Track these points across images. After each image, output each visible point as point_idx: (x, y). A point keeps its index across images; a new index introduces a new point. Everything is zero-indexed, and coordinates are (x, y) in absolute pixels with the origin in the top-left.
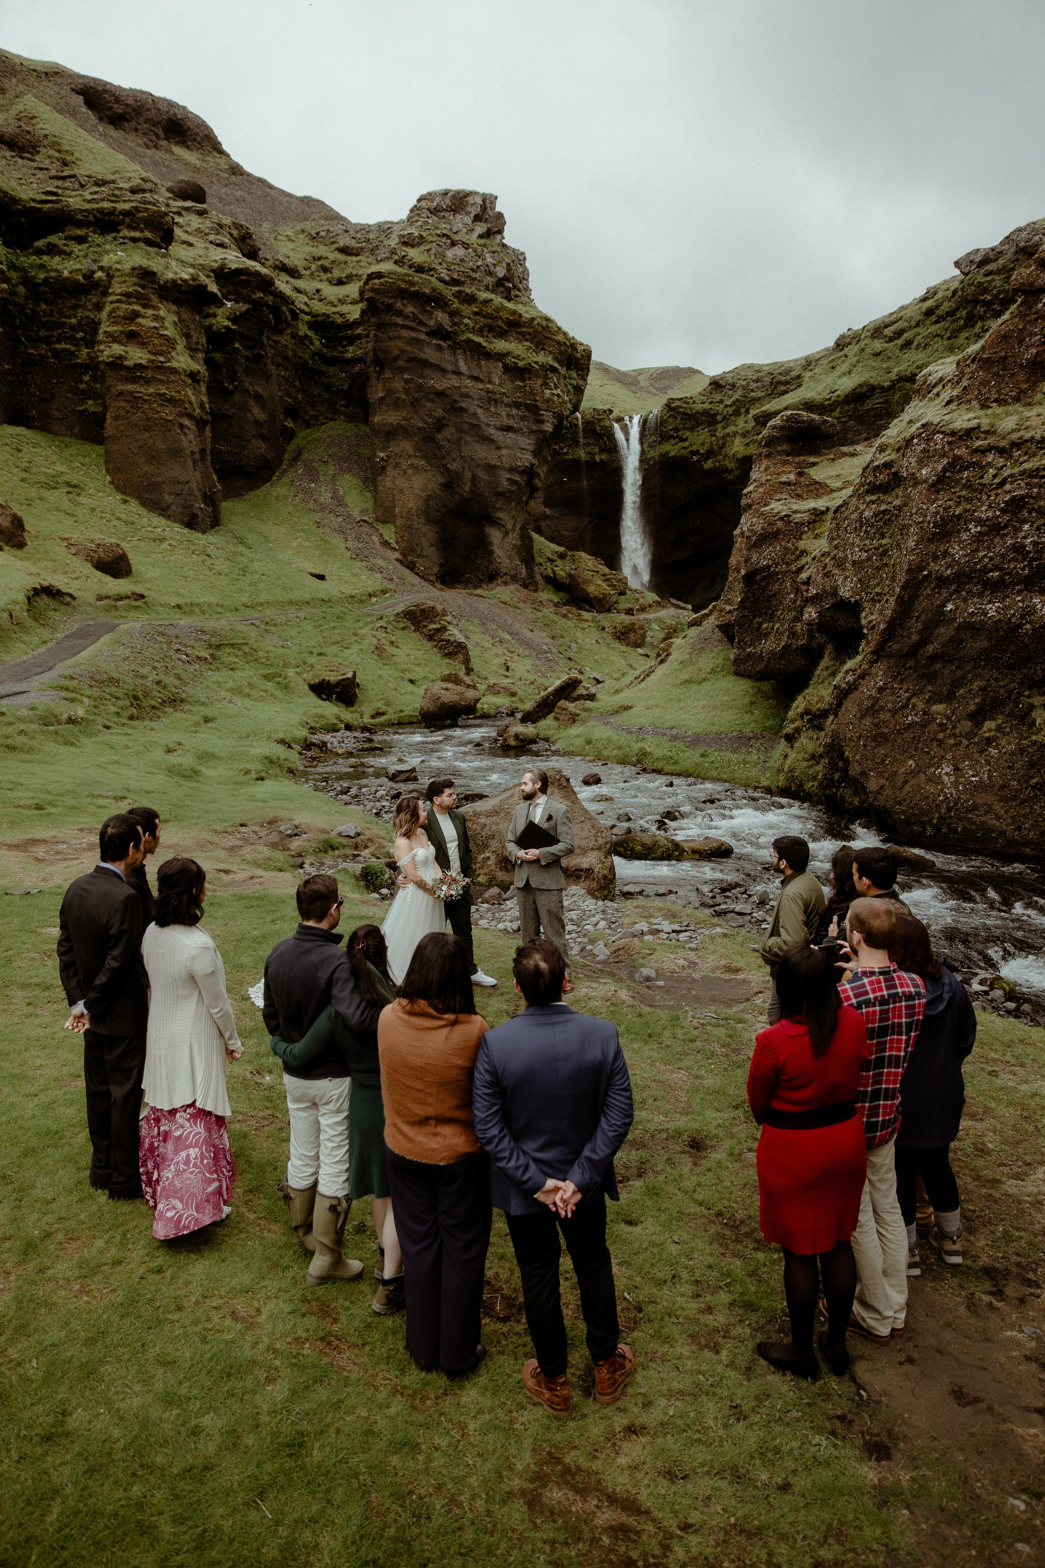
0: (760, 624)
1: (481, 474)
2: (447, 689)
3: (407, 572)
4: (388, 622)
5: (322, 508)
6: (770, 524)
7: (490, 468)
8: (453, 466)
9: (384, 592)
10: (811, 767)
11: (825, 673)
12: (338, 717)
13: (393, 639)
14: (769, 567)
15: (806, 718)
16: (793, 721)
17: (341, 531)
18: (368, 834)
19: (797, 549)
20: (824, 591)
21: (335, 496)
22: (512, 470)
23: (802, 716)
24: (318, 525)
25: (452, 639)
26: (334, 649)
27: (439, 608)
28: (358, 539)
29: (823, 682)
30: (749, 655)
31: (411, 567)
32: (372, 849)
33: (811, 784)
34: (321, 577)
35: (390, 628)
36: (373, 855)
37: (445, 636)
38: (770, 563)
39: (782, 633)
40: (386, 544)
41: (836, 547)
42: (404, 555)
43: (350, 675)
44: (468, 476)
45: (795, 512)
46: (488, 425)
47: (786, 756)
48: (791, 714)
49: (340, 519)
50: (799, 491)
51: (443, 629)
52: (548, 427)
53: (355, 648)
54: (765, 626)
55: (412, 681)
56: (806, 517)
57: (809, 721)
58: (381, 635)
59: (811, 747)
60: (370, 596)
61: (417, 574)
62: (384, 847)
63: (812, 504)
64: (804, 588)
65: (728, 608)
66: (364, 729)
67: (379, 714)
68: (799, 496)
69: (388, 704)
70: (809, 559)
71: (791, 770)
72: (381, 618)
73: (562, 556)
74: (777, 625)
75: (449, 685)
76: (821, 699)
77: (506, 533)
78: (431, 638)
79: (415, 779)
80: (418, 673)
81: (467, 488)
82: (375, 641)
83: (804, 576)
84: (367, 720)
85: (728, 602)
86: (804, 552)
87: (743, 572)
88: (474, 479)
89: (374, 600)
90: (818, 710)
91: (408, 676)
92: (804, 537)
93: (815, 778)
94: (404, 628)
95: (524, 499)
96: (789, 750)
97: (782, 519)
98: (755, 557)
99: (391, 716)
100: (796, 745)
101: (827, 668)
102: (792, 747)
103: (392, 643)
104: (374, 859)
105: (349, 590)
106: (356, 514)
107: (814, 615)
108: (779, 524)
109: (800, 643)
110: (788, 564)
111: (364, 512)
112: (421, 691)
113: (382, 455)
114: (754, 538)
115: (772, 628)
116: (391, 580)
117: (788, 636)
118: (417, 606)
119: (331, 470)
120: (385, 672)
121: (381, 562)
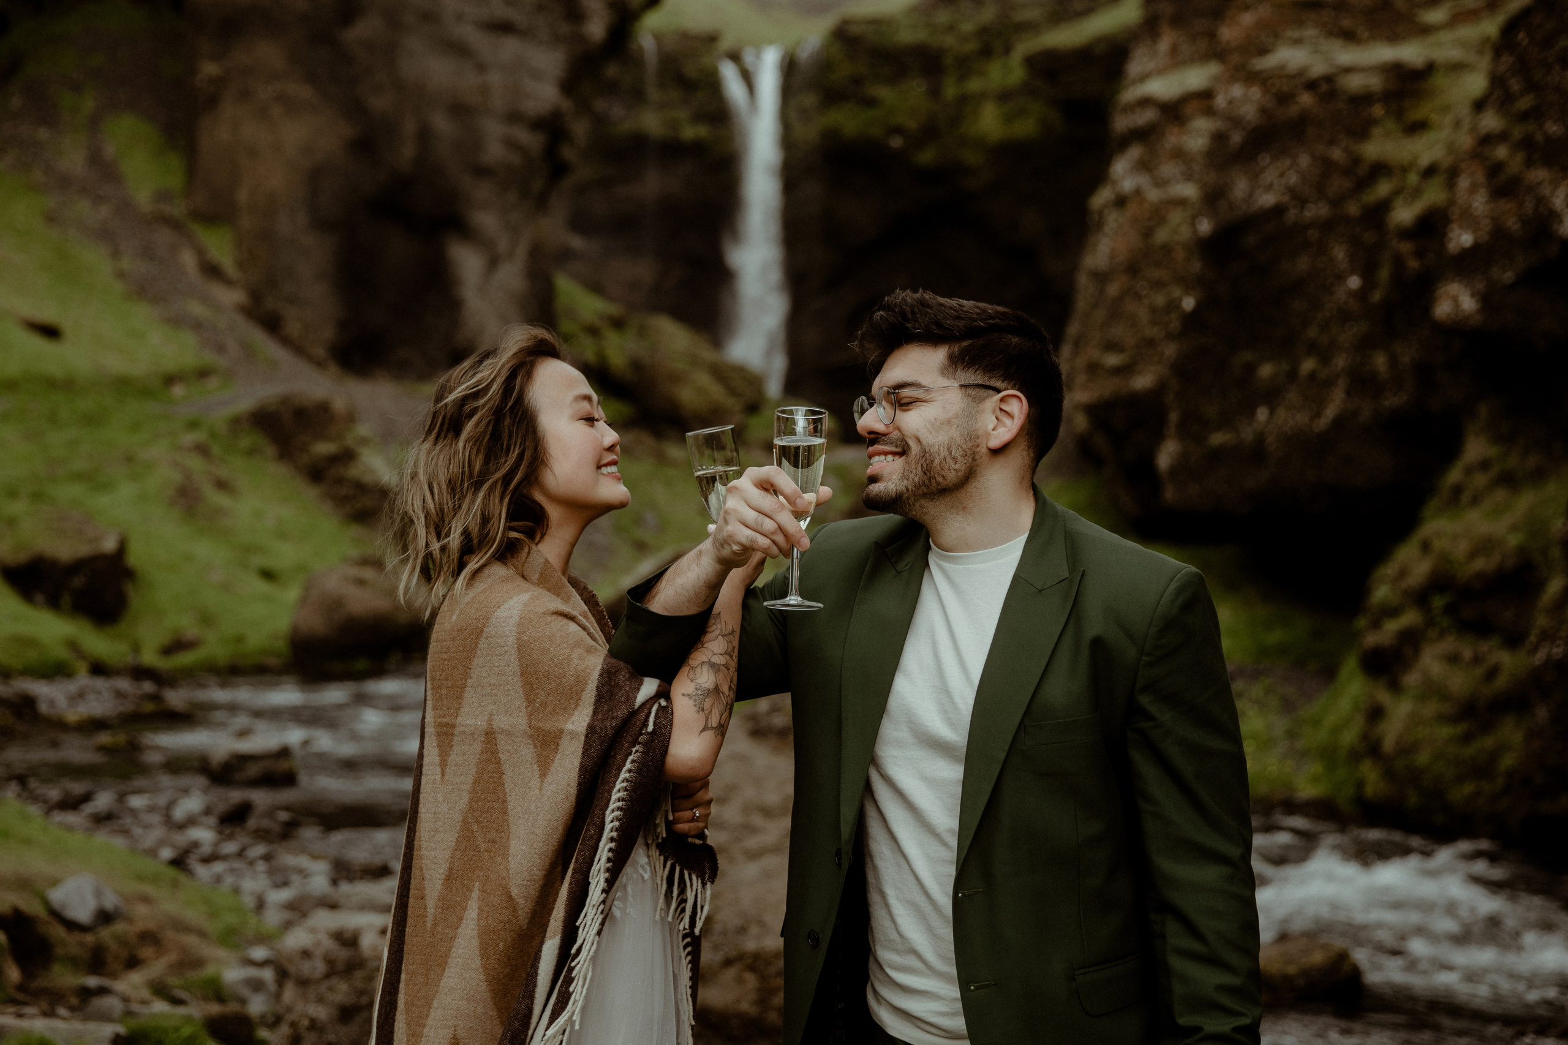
0: (1251, 369)
1: (442, 124)
2: (361, 582)
3: (259, 337)
4: (213, 435)
5: (64, 183)
6: (1284, 98)
7: (460, 110)
8: (379, 103)
9: (203, 373)
10: (1467, 738)
11: (1480, 480)
12: (73, 646)
13: (223, 472)
14: (1278, 211)
15: (1438, 602)
16: (1391, 612)
17: (105, 235)
18: (143, 916)
19: (1356, 161)
20: (1499, 233)
21: (96, 159)
22: (514, 117)
23: (1421, 597)
24: (51, 219)
25: (367, 479)
26: (76, 490)
27: (339, 404)
28: (147, 252)
29: (1475, 501)
30: (1218, 455)
31: (272, 324)
32: (157, 967)
33: (1468, 788)
34: (50, 332)
35: (216, 450)
36: (160, 990)
37: (354, 471)
38: (1286, 198)
39: (1328, 384)
40: (212, 271)
41: (1524, 116)
42: (256, 296)
43: (109, 545)
44: (409, 127)
45: (1348, 70)
46: (460, 17)
47: (1376, 714)
48: (1381, 593)
49: (104, 211)
50: (1346, 23)
51: (347, 456)
52: (596, 28)
53: (126, 490)
54: (1266, 370)
55: (268, 575)
56: (1375, 82)
57: (1450, 610)
58: (196, 463)
59: (1459, 682)
60: (170, 380)
61: (286, 342)
62: (198, 963)
63: (1384, 53)
64: (1405, 247)
65: (1112, 360)
66: (140, 673)
67: (177, 646)
68: (1349, 37)
69: (207, 619)
70: (1413, 178)
71: (1407, 749)
72: (193, 425)
73: (618, 324)
74: (1308, 365)
75: (368, 573)
76: (1484, 546)
77: (493, 262)
78: (316, 474)
79: (288, 779)
80: (285, 555)
81: (408, 151)
82: (176, 477)
83: (1404, 214)
84: (150, 658)
85: (1111, 346)
86: (1380, 169)
87: (1205, 227)
88: (425, 135)
89: (178, 391)
90: (1479, 575)
91: (258, 561)
92: (1376, 131)
93: (1482, 769)
94: (251, 452)
95: (537, 185)
96: (1384, 697)
97: (1312, 85)
98: (1240, 187)
99: (214, 649)
100: (1411, 679)
101: (1484, 465)
102: (1395, 686)
103: (222, 485)
104: (160, 1007)
105: (115, 364)
106: (143, 196)
107: (1468, 303)
108: (1306, 99)
109: (1392, 401)
110: (1336, 203)
111: (163, 196)
112: (292, 594)
113: (210, 69)
114: (1236, 138)
115: (1292, 375)
116: (221, 349)
117: (1348, 392)
118: (285, 400)
119: (89, 103)
120: (204, 549)
121: (196, 309)
